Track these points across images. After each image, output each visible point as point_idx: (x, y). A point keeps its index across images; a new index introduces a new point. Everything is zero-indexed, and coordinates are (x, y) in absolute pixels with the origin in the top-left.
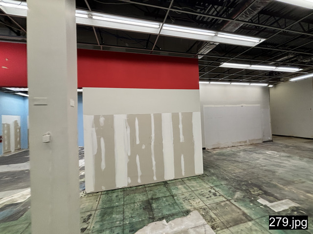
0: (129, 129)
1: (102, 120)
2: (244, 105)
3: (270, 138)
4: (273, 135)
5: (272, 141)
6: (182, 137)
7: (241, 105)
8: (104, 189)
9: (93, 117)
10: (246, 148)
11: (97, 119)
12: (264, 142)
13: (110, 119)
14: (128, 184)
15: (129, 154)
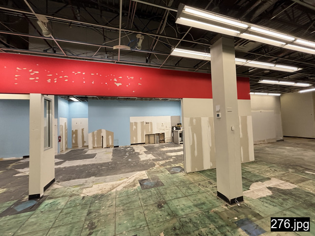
0: (210, 128)
1: (194, 120)
2: (262, 111)
3: (282, 138)
4: (284, 136)
5: (283, 140)
6: (241, 134)
7: (259, 111)
8: (197, 170)
9: (189, 119)
10: (266, 145)
11: (191, 120)
12: (278, 141)
13: (199, 121)
14: (211, 167)
15: (211, 146)
